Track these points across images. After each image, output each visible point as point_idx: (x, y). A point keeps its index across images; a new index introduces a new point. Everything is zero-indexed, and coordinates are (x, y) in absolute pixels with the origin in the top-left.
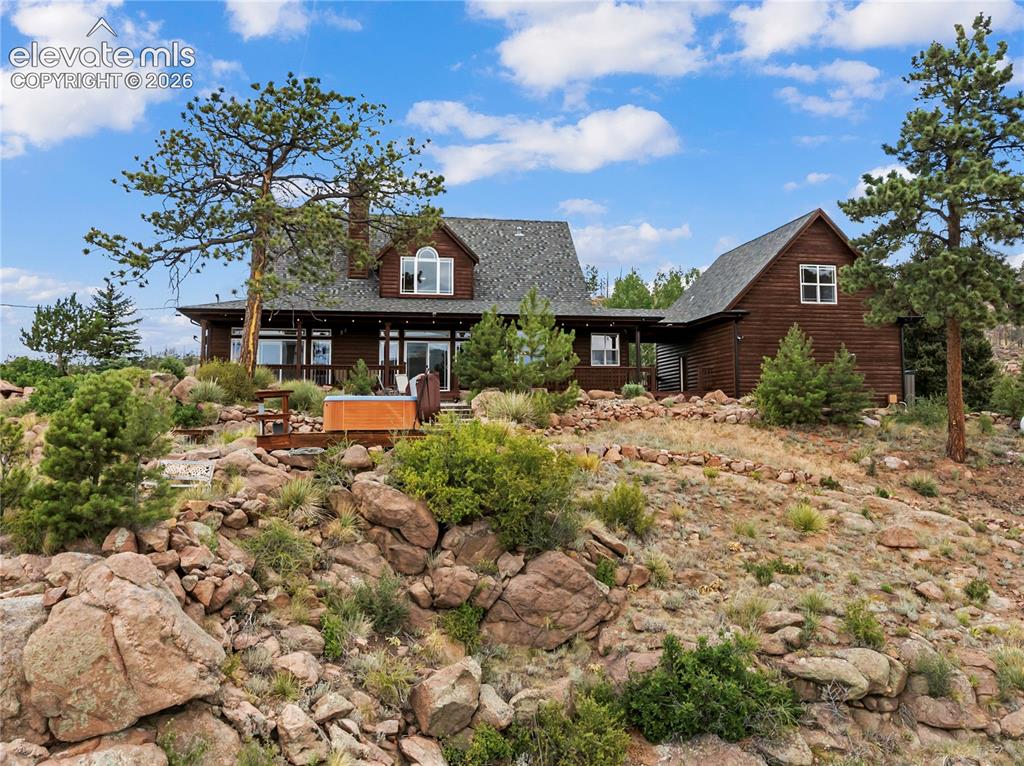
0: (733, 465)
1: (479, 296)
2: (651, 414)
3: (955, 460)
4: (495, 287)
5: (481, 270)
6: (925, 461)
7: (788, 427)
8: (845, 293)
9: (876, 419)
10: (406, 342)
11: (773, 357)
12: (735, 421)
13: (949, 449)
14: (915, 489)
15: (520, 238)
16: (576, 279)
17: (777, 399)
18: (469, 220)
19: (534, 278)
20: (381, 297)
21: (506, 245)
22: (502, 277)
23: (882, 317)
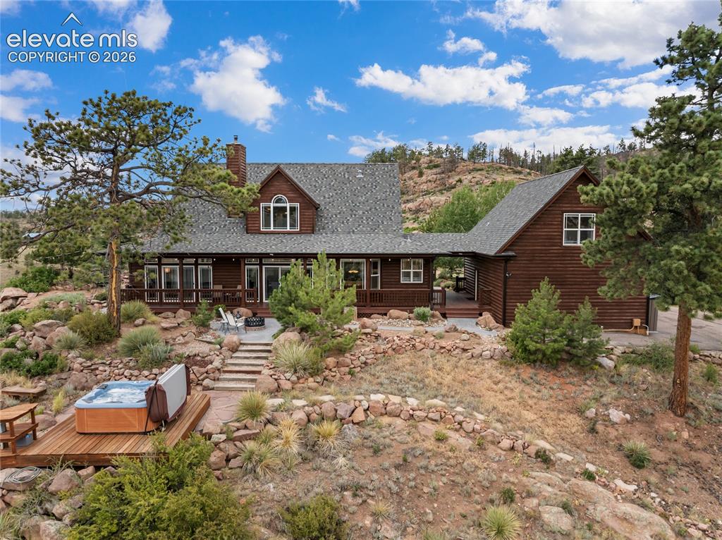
0: (464, 425)
1: (319, 230)
2: (422, 346)
3: (675, 413)
4: (333, 222)
5: (325, 208)
6: (647, 414)
7: (532, 365)
8: (585, 264)
9: (611, 359)
10: (264, 267)
11: (526, 304)
12: (489, 357)
13: (671, 402)
14: (628, 457)
15: (360, 179)
16: (395, 213)
17: (523, 345)
18: (325, 165)
19: (364, 213)
20: (247, 233)
21: (348, 185)
22: (340, 213)
23: (615, 292)
